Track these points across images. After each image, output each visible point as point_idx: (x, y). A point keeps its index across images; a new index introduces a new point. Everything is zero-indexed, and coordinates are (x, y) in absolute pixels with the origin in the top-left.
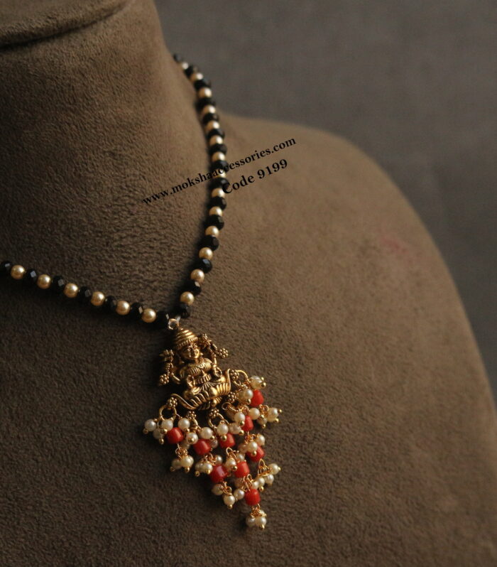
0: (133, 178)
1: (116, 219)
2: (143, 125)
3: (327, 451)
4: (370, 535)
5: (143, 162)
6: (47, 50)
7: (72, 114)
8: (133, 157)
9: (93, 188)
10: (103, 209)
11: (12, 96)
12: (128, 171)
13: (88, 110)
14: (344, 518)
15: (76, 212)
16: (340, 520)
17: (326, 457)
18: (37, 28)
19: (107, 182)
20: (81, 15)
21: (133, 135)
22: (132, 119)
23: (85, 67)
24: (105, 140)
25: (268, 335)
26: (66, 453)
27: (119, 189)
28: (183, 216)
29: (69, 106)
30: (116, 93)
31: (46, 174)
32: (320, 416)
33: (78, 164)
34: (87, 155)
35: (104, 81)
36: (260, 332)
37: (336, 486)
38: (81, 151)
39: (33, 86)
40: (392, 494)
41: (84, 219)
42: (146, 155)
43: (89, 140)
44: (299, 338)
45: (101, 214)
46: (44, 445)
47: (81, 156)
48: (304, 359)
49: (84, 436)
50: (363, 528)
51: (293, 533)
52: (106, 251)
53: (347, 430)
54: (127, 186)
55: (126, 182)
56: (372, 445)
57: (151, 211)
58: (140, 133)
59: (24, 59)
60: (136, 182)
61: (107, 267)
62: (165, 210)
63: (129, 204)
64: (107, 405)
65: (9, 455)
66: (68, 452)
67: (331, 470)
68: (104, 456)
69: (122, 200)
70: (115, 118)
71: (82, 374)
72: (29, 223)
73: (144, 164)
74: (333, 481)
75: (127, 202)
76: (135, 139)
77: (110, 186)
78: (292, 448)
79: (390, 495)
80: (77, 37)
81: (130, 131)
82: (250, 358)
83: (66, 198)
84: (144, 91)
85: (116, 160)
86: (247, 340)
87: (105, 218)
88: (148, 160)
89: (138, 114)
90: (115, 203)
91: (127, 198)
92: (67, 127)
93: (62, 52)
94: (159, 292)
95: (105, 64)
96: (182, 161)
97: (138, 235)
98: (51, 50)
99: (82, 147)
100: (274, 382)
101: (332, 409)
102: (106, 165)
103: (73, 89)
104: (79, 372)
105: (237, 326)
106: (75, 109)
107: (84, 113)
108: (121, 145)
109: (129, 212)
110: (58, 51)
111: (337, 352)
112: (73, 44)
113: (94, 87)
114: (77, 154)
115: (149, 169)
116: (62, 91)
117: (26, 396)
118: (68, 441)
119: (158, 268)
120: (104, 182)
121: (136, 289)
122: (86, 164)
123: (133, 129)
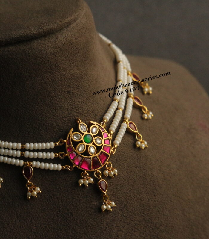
0: (78, 103)
2: (84, 77)
3: (166, 232)
5: (84, 95)
6: (38, 44)
7: (50, 74)
8: (78, 93)
9: (59, 109)
10: (63, 118)
11: (21, 66)
12: (76, 100)
13: (57, 72)
15: (51, 120)
17: (166, 234)
18: (34, 33)
19: (66, 106)
20: (55, 26)
21: (79, 82)
23: (56, 51)
24: (65, 86)
25: (141, 177)
26: (42, 234)
27: (71, 109)
29: (48, 70)
30: (71, 63)
31: (37, 102)
32: (164, 215)
33: (52, 97)
34: (56, 93)
35: (65, 58)
36: (137, 175)
38: (54, 91)
39: (31, 61)
41: (54, 124)
42: (85, 91)
43: (58, 86)
44: (156, 177)
45: (62, 121)
46: (32, 230)
47: (54, 94)
48: (157, 187)
49: (51, 227)
53: (176, 221)
54: (75, 107)
55: (75, 105)
56: (188, 227)
57: (86, 119)
58: (82, 81)
59: (27, 48)
60: (80, 106)
63: (76, 116)
64: (62, 212)
65: (16, 235)
66: (43, 234)
68: (60, 236)
69: (72, 114)
70: (70, 75)
71: (51, 197)
72: (28, 125)
73: (84, 96)
75: (75, 115)
76: (80, 84)
77: (67, 107)
78: (149, 231)
80: (53, 37)
81: (78, 81)
82: (132, 188)
83: (46, 114)
84: (85, 61)
85: (71, 95)
86: (131, 180)
87: (64, 123)
88: (86, 94)
89: (81, 72)
90: (69, 116)
91: (75, 113)
92: (47, 80)
93: (45, 44)
95: (66, 50)
98: (40, 44)
99: (54, 89)
100: (143, 200)
101: (169, 211)
102: (65, 98)
103: (50, 62)
104: (50, 196)
105: (126, 173)
106: (51, 71)
107: (55, 74)
108: (73, 87)
110: (44, 44)
111: (173, 183)
112: (51, 40)
113: (60, 61)
114: (51, 93)
115: (86, 98)
116: (45, 64)
117: (24, 207)
118: (43, 228)
120: (64, 105)
122: (56, 97)
123: (79, 80)
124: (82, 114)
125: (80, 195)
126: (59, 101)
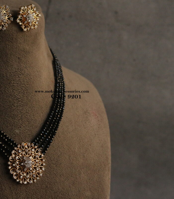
0: (23, 67)
1: (14, 77)
2: (30, 53)
3: (56, 165)
4: (62, 194)
7: (10, 43)
8: (25, 61)
9: (10, 66)
12: (22, 65)
13: (15, 43)
14: (55, 187)
15: (3, 72)
16: (54, 187)
17: (55, 166)
19: (15, 66)
21: (27, 55)
22: (28, 50)
24: (18, 53)
27: (18, 69)
28: (34, 83)
29: (10, 40)
30: (25, 41)
32: (57, 154)
33: (8, 58)
34: (11, 56)
35: (23, 36)
37: (55, 176)
40: (72, 184)
41: (5, 74)
42: (29, 62)
43: (13, 52)
45: (10, 74)
50: (60, 191)
51: (38, 186)
52: (8, 85)
53: (64, 161)
54: (20, 69)
55: (20, 67)
56: (70, 168)
57: (25, 78)
58: (29, 55)
60: (23, 69)
61: (7, 90)
62: (29, 79)
63: (19, 74)
67: (55, 171)
69: (17, 72)
70: (23, 48)
73: (27, 64)
74: (55, 174)
77: (15, 67)
79: (71, 184)
83: (1, 67)
84: (34, 43)
85: (19, 60)
87: (11, 76)
88: (29, 64)
89: (30, 49)
91: (19, 72)
92: (8, 46)
94: (20, 102)
96: (39, 68)
97: (19, 84)
99: (10, 53)
101: (61, 153)
102: (16, 61)
103: (13, 35)
106: (12, 42)
108: (22, 56)
109: (19, 76)
111: (68, 137)
113: (19, 37)
114: (8, 55)
115: (28, 66)
116: (10, 35)
119: (22, 95)
121: (13, 99)
122: (10, 58)
123: (27, 53)
124: (23, 75)
125: (8, 123)
126: (11, 61)
